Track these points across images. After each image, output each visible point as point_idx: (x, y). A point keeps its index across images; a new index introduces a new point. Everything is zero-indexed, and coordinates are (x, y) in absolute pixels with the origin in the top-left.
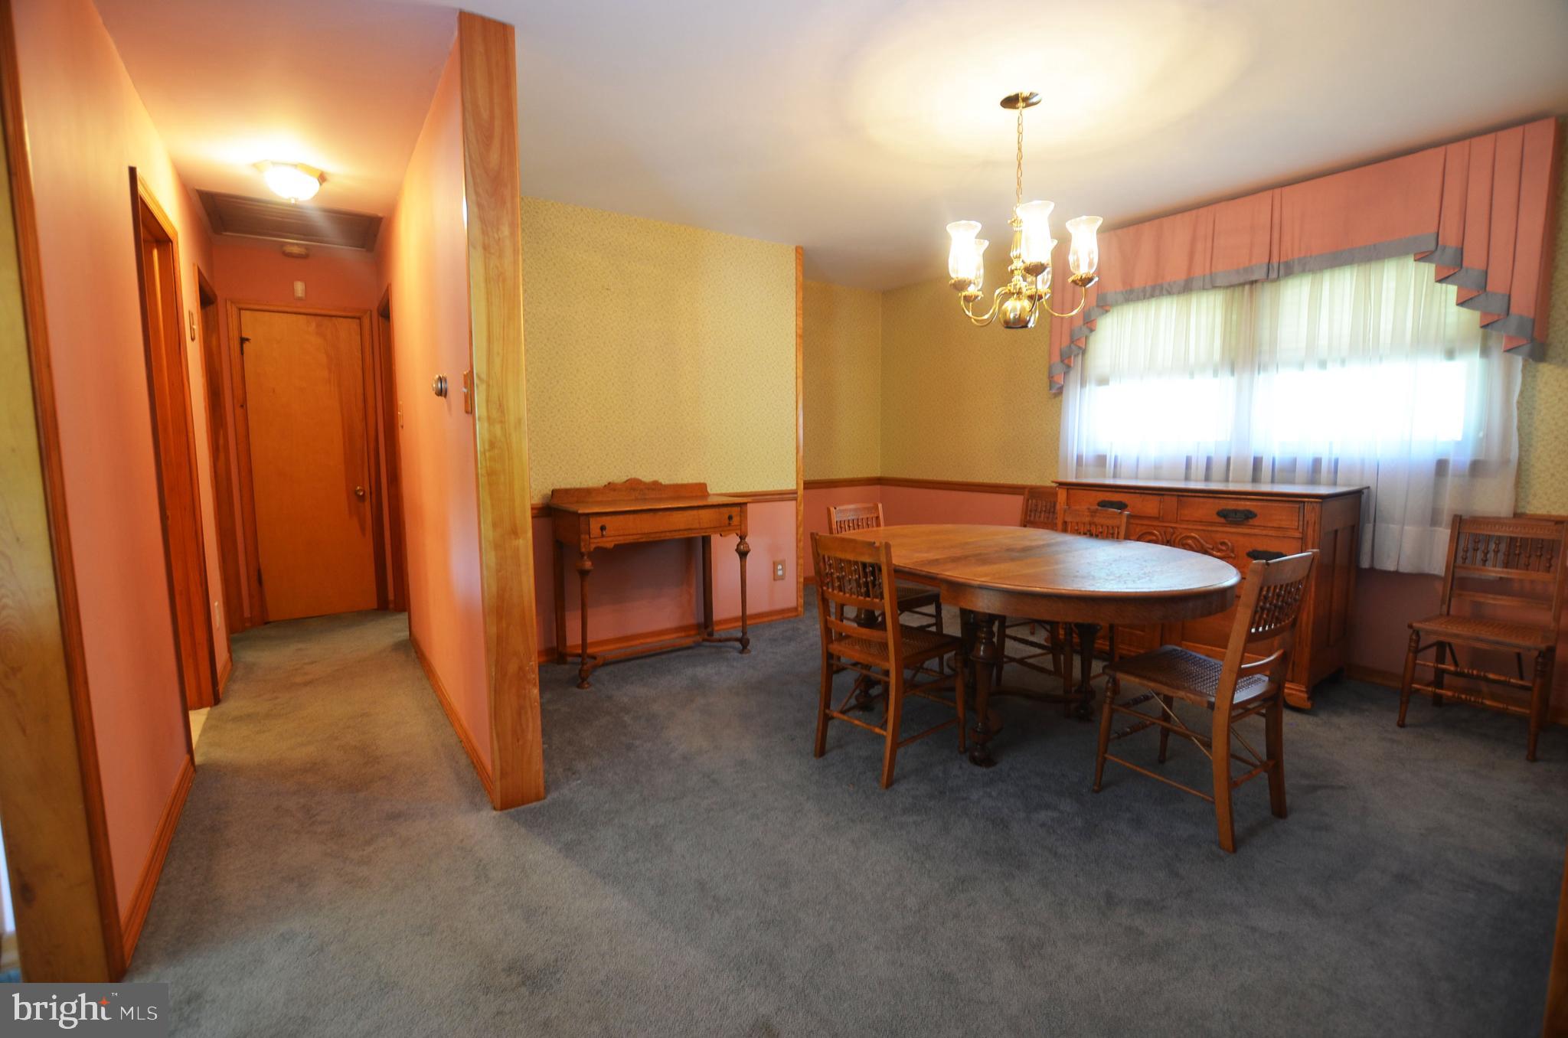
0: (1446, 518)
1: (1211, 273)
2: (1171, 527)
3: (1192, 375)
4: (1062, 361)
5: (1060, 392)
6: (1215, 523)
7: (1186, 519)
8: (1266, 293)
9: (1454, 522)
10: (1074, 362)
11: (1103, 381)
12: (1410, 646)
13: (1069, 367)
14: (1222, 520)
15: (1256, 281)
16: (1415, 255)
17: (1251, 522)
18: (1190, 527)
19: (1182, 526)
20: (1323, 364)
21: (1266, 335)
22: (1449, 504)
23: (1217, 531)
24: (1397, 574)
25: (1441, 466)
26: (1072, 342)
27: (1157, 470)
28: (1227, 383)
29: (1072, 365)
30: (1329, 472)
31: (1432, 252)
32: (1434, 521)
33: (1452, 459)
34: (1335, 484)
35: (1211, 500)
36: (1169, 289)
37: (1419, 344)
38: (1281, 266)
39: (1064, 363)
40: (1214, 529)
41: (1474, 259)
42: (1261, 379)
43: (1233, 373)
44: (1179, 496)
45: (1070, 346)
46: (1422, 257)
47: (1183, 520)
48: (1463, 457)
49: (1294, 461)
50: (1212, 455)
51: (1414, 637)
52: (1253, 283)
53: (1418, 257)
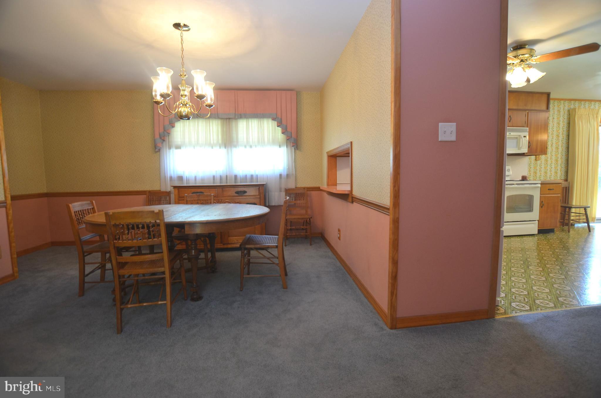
0: (283, 190)
1: (217, 113)
2: (220, 199)
3: (212, 148)
4: (160, 138)
5: (159, 150)
6: (235, 196)
7: (226, 196)
8: (233, 123)
9: (285, 190)
10: (166, 139)
11: (178, 147)
12: (285, 224)
13: (164, 140)
14: (237, 195)
15: (231, 118)
16: (272, 118)
17: (245, 194)
18: (227, 198)
19: (224, 198)
20: (251, 147)
21: (234, 136)
22: (283, 186)
23: (235, 199)
24: (274, 206)
25: (281, 175)
26: (164, 130)
27: (203, 180)
28: (223, 150)
29: (165, 140)
30: (255, 179)
31: (276, 118)
32: (280, 191)
33: (283, 174)
34: (257, 182)
35: (233, 188)
36: (203, 116)
37: (274, 142)
38: (239, 115)
39: (161, 139)
40: (235, 198)
41: (284, 122)
42: (234, 150)
43: (225, 148)
44: (222, 188)
45: (164, 132)
46: (274, 119)
47: (224, 196)
48: (285, 173)
49: (246, 176)
50: (221, 175)
51: (286, 221)
52: (229, 119)
53: (272, 119)
